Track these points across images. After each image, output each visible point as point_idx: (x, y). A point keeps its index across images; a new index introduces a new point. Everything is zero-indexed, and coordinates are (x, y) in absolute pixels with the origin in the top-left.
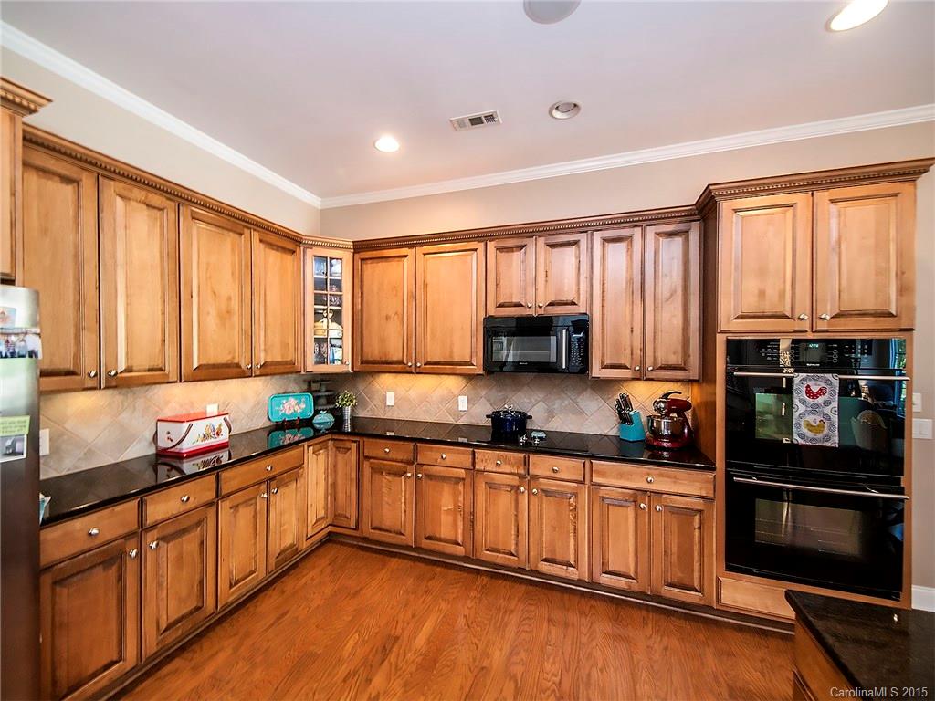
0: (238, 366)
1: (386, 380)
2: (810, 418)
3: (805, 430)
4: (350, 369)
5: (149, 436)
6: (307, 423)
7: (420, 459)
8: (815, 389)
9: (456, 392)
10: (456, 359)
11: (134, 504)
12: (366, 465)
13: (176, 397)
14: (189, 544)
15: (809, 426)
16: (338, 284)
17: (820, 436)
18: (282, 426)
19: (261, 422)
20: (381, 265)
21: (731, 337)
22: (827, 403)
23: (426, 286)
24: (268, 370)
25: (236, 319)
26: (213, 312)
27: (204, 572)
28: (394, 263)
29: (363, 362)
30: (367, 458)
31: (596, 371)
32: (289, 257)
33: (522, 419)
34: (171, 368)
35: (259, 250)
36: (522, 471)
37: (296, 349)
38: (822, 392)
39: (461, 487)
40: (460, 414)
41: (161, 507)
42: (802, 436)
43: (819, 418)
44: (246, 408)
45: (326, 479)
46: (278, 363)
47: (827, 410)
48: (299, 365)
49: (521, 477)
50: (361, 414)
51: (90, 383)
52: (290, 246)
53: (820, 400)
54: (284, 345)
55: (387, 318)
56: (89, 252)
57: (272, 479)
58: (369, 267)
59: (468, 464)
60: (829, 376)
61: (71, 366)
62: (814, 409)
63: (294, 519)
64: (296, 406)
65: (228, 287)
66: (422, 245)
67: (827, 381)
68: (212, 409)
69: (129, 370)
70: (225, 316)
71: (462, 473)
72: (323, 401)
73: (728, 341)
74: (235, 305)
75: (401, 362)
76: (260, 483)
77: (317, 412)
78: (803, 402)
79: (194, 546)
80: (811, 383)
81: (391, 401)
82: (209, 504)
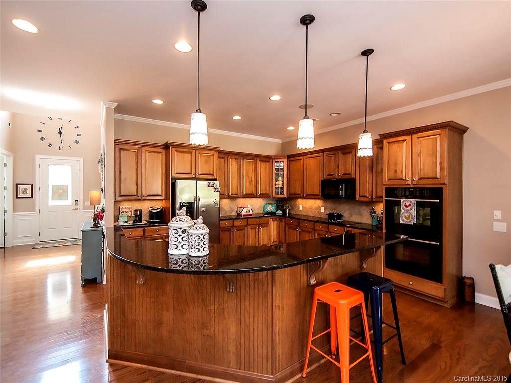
0: (253, 194)
1: (300, 201)
2: (406, 215)
3: (404, 219)
4: (286, 196)
5: (236, 210)
6: (275, 213)
7: (300, 225)
8: (407, 205)
9: (320, 206)
10: (315, 194)
11: (232, 221)
12: (287, 226)
13: (241, 202)
14: (241, 233)
15: (405, 217)
16: (283, 169)
17: (408, 221)
18: (268, 213)
19: (262, 212)
20: (295, 162)
21: (387, 186)
22: (411, 209)
23: (307, 168)
24: (262, 196)
25: (253, 182)
26: (248, 181)
27: (244, 241)
28: (298, 161)
29: (290, 194)
30: (288, 224)
31: (357, 198)
32: (268, 163)
33: (340, 216)
34: (239, 194)
35: (259, 163)
36: (327, 230)
37: (270, 190)
38: (409, 205)
39: (311, 235)
40: (321, 214)
41: (237, 223)
42: (403, 221)
43: (409, 215)
44: (258, 207)
45: (277, 230)
46: (264, 194)
47: (411, 212)
48: (271, 195)
49: (327, 232)
50: (293, 213)
51: (226, 197)
52: (268, 160)
53: (409, 208)
54: (266, 189)
55: (296, 180)
56: (226, 171)
57: (260, 224)
58: (291, 163)
59: (313, 228)
60: (411, 200)
61: (223, 194)
62: (407, 211)
63: (266, 237)
64: (271, 208)
65: (251, 174)
66: (305, 155)
67: (411, 202)
68: (249, 206)
69: (232, 195)
70: (250, 182)
71: (311, 230)
72: (280, 207)
73: (386, 188)
74: (253, 179)
75: (300, 195)
76: (257, 225)
77: (278, 211)
78: (403, 209)
79: (242, 234)
80: (406, 203)
81: (301, 209)
82: (245, 226)
